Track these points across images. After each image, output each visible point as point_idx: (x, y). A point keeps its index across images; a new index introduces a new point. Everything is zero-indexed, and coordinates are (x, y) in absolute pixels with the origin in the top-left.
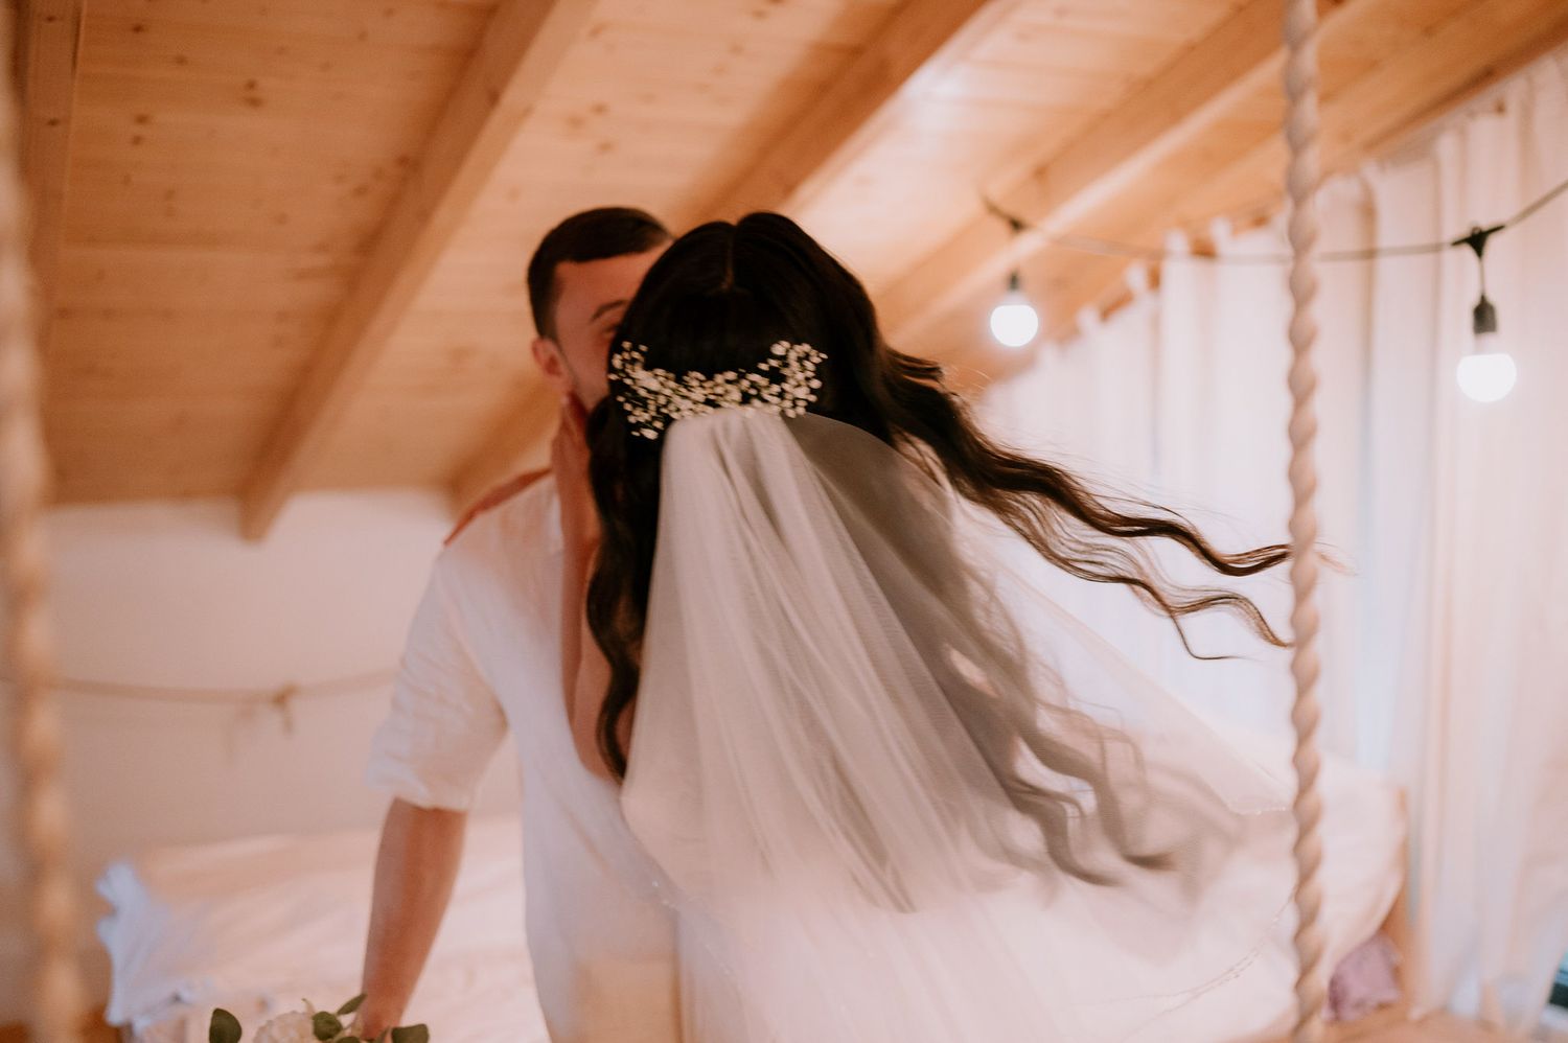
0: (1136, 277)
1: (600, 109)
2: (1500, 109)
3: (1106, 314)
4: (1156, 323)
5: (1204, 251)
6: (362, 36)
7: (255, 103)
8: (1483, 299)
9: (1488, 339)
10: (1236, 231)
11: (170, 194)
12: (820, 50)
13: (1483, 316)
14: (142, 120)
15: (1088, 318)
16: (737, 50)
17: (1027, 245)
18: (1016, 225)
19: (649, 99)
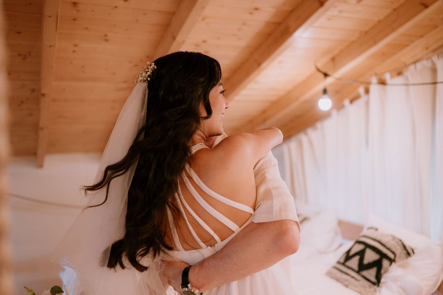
0: (361, 90)
1: (204, 41)
3: (351, 102)
4: (367, 103)
5: (383, 83)
6: (137, 21)
7: (107, 40)
10: (392, 77)
11: (83, 67)
12: (268, 23)
14: (75, 45)
15: (347, 102)
16: (244, 24)
17: (329, 81)
18: (326, 75)
19: (219, 38)
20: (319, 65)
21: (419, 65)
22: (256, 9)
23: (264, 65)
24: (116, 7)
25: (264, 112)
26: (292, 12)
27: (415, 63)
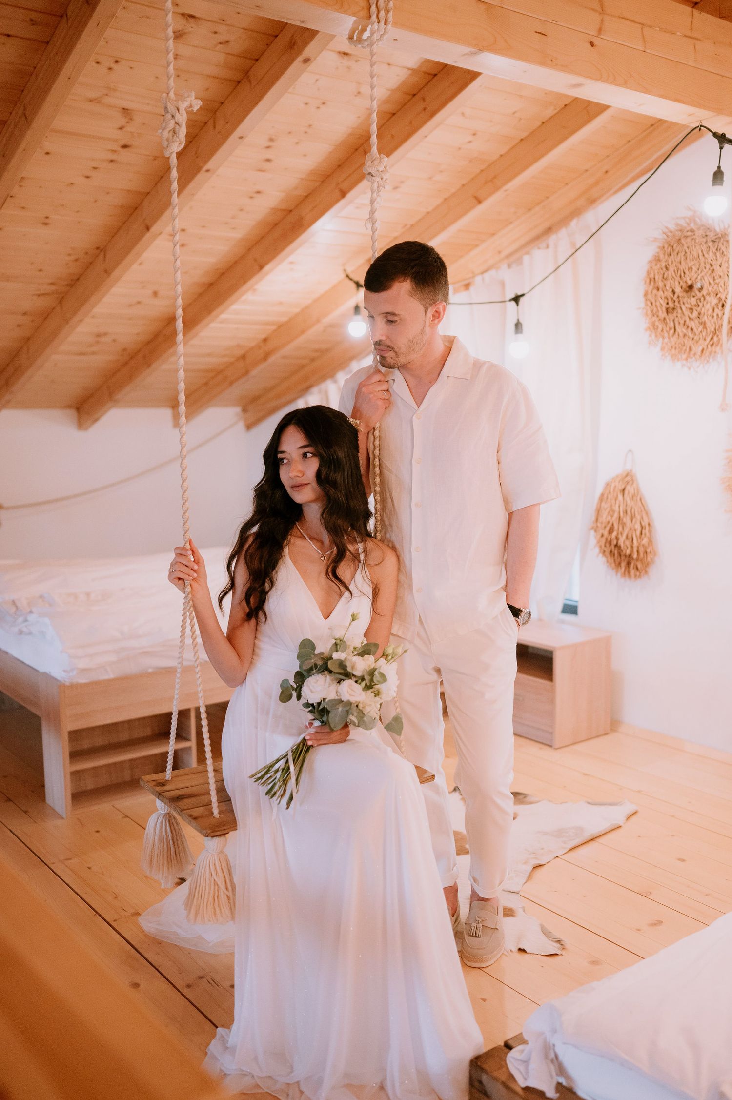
2: (547, 247)
7: (46, 224)
8: (518, 320)
9: (520, 336)
12: (274, 210)
13: (518, 326)
16: (241, 210)
19: (204, 227)
20: (350, 270)
21: (487, 276)
22: (258, 192)
23: (267, 268)
24: (72, 184)
25: (265, 340)
26: (307, 196)
27: (483, 273)
